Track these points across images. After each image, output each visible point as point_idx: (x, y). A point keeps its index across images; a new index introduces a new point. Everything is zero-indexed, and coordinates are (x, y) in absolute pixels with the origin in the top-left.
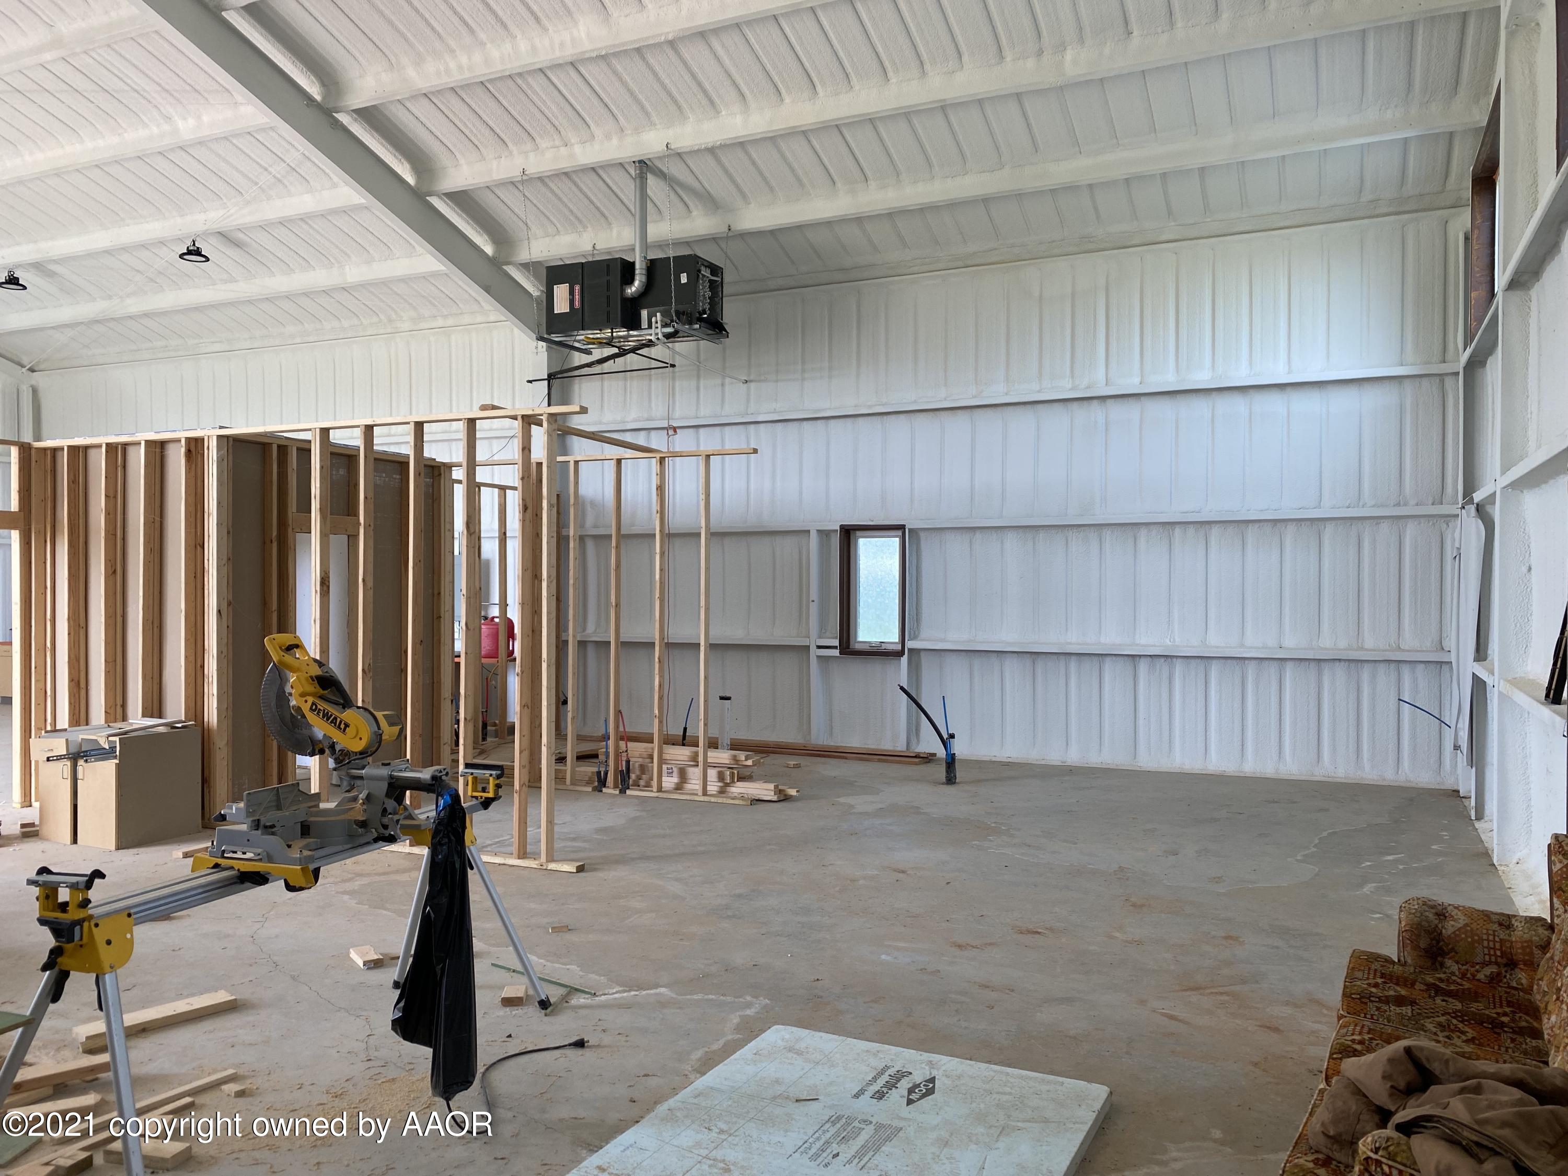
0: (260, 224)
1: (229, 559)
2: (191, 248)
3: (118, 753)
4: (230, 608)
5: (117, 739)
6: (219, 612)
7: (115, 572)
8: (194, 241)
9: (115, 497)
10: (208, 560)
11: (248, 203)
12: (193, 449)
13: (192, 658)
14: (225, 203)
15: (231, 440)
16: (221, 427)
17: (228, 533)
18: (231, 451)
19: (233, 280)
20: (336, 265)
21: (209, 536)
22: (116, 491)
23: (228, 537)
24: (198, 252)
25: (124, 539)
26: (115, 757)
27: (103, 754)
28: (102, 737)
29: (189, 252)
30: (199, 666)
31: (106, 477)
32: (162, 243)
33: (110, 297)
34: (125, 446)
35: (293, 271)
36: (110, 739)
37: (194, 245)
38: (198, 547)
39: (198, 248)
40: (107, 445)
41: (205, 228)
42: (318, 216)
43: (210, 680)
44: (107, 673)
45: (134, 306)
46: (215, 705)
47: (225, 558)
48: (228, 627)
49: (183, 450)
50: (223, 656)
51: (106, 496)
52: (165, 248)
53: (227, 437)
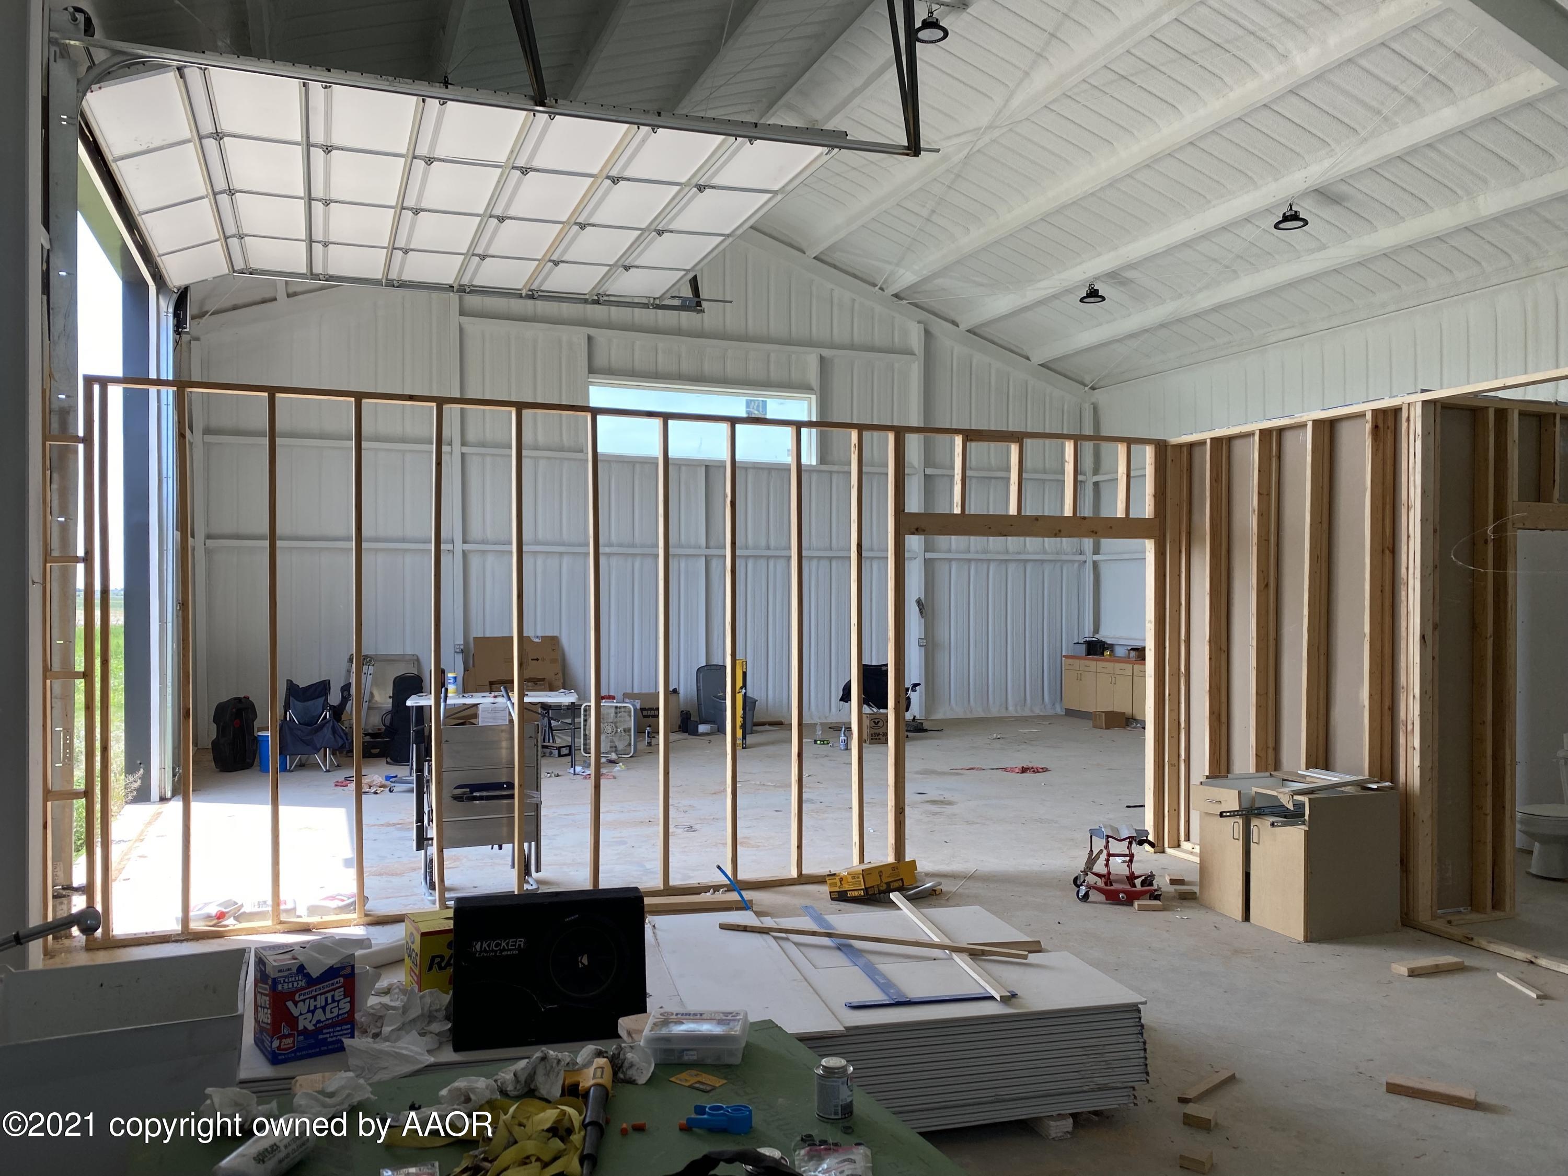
0: (1370, 166)
1: (1436, 567)
2: (1289, 213)
3: (1307, 817)
4: (1437, 633)
5: (1305, 799)
6: (1423, 637)
7: (1267, 585)
8: (1291, 205)
9: (1269, 494)
10: (1407, 568)
11: (1365, 140)
12: (1381, 425)
13: (1377, 697)
14: (1333, 150)
15: (1439, 406)
16: (1423, 391)
17: (1435, 531)
18: (1438, 421)
19: (1323, 247)
20: (1465, 198)
21: (1408, 537)
22: (1270, 488)
23: (1434, 537)
24: (1295, 217)
25: (1278, 545)
26: (1304, 823)
27: (1291, 816)
28: (1284, 794)
29: (1286, 218)
30: (1386, 707)
31: (1259, 471)
32: (1248, 219)
33: (1180, 296)
34: (1281, 431)
35: (1403, 219)
36: (1296, 797)
37: (1291, 209)
38: (1387, 552)
39: (1296, 212)
40: (1261, 431)
41: (1306, 185)
42: (1453, 134)
43: (1410, 728)
44: (1258, 707)
45: (1205, 300)
46: (1417, 763)
47: (1431, 564)
48: (1434, 658)
49: (1368, 426)
50: (1428, 697)
51: (1259, 494)
52: (1249, 226)
53: (1434, 402)
